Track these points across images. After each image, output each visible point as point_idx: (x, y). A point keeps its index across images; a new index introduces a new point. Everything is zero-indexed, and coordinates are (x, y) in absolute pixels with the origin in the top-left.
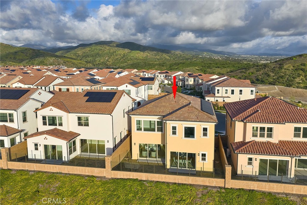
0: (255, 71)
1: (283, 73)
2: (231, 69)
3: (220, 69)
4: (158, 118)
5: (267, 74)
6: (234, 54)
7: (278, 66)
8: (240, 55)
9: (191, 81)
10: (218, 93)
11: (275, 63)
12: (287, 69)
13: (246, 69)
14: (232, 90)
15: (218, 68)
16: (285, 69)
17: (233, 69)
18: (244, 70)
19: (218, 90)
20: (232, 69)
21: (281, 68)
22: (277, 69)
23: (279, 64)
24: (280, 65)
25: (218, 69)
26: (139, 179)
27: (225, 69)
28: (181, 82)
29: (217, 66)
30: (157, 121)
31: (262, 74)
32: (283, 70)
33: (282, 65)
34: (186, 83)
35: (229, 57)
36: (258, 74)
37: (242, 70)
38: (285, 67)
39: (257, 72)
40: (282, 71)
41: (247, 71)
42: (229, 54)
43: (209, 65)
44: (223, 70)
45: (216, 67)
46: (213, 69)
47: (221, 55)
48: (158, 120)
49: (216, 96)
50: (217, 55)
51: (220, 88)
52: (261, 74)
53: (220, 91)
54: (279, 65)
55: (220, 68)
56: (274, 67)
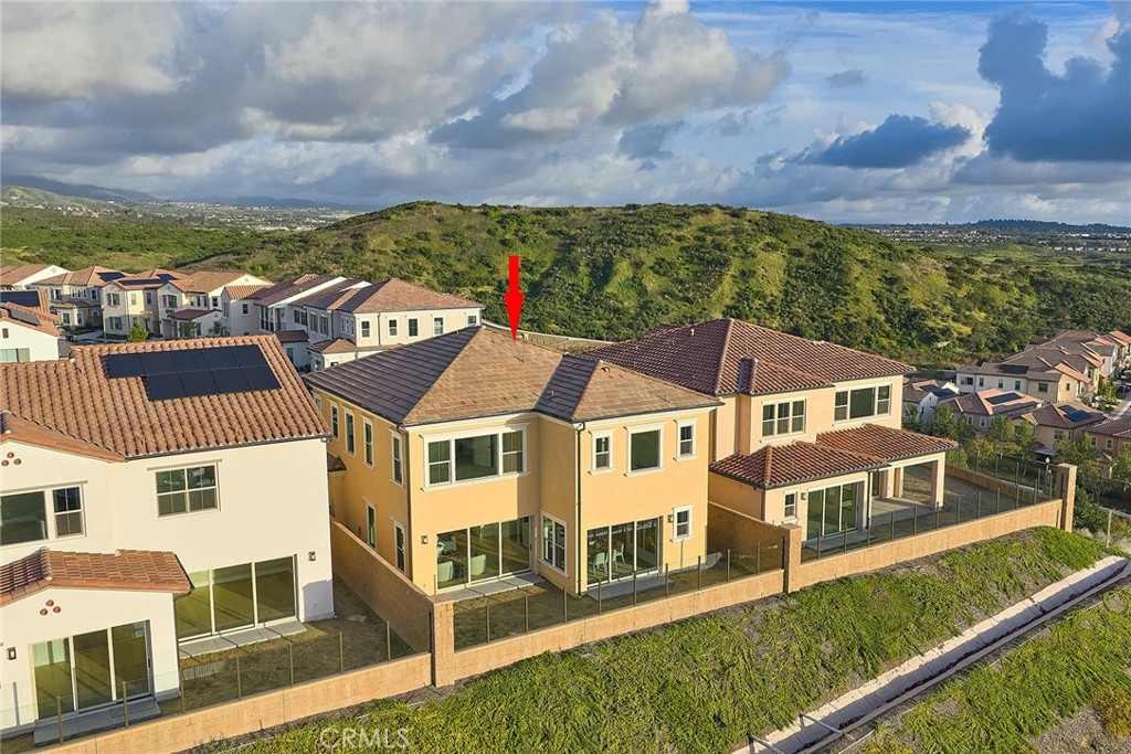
0: (273, 261)
1: (371, 266)
2: (176, 255)
3: (127, 255)
4: (509, 423)
5: (319, 268)
6: (144, 197)
7: (350, 242)
8: (169, 201)
9: (134, 302)
10: (366, 334)
11: (335, 232)
12: (380, 252)
13: (239, 254)
14: (410, 320)
15: (121, 250)
16: (373, 251)
17: (181, 254)
18: (231, 258)
19: (366, 325)
20: (178, 255)
21: (359, 247)
22: (348, 252)
23: (352, 232)
24: (354, 236)
25: (119, 254)
26: (554, 649)
27: (151, 253)
28: (76, 311)
29: (111, 245)
30: (504, 435)
31: (302, 268)
32: (368, 255)
33: (360, 240)
34: (109, 312)
35: (130, 211)
36: (287, 269)
37: (223, 258)
38: (372, 247)
39: (281, 262)
40: (364, 258)
41: (245, 259)
42: (120, 195)
43: (75, 238)
44: (140, 258)
45: (111, 249)
46: (100, 255)
47: (92, 201)
48: (509, 430)
49: (358, 345)
50: (72, 198)
51: (371, 318)
52: (298, 270)
53: (373, 329)
54: (351, 237)
55: (128, 250)
56: (338, 245)
